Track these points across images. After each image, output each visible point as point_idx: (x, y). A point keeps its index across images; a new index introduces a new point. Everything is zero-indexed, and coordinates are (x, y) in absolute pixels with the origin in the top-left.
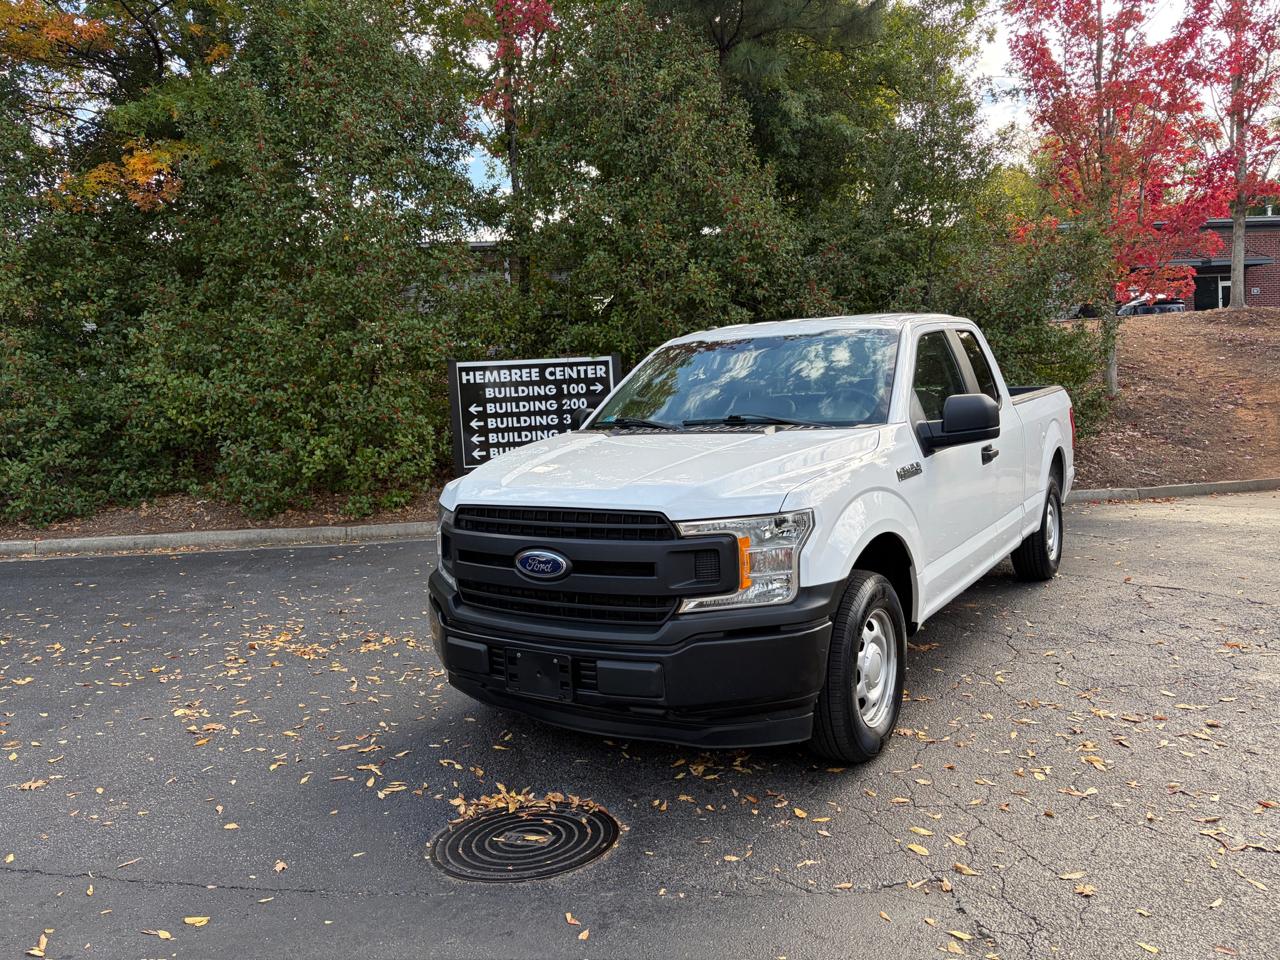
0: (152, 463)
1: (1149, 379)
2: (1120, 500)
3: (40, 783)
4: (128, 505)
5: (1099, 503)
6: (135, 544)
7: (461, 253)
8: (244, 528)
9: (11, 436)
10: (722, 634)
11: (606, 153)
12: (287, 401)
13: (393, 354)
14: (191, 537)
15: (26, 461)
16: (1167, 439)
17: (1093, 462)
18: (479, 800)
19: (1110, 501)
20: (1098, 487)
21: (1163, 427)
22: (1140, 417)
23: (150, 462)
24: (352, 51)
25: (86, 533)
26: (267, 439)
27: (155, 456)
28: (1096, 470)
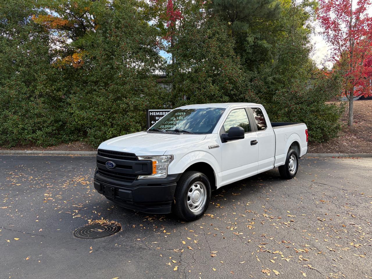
0: (73, 133)
1: (365, 120)
2: (342, 157)
3: (6, 207)
4: (66, 143)
5: (335, 158)
6: (66, 153)
7: (151, 80)
8: (92, 151)
9: (39, 125)
10: (147, 185)
11: (192, 53)
12: (104, 118)
13: (131, 107)
14: (78, 152)
15: (42, 131)
16: (364, 139)
17: (336, 145)
18: (95, 221)
19: (339, 157)
20: (336, 153)
21: (364, 136)
22: (358, 132)
23: (72, 133)
24: (126, 27)
25: (55, 150)
26: (99, 128)
27: (73, 131)
28: (337, 147)
